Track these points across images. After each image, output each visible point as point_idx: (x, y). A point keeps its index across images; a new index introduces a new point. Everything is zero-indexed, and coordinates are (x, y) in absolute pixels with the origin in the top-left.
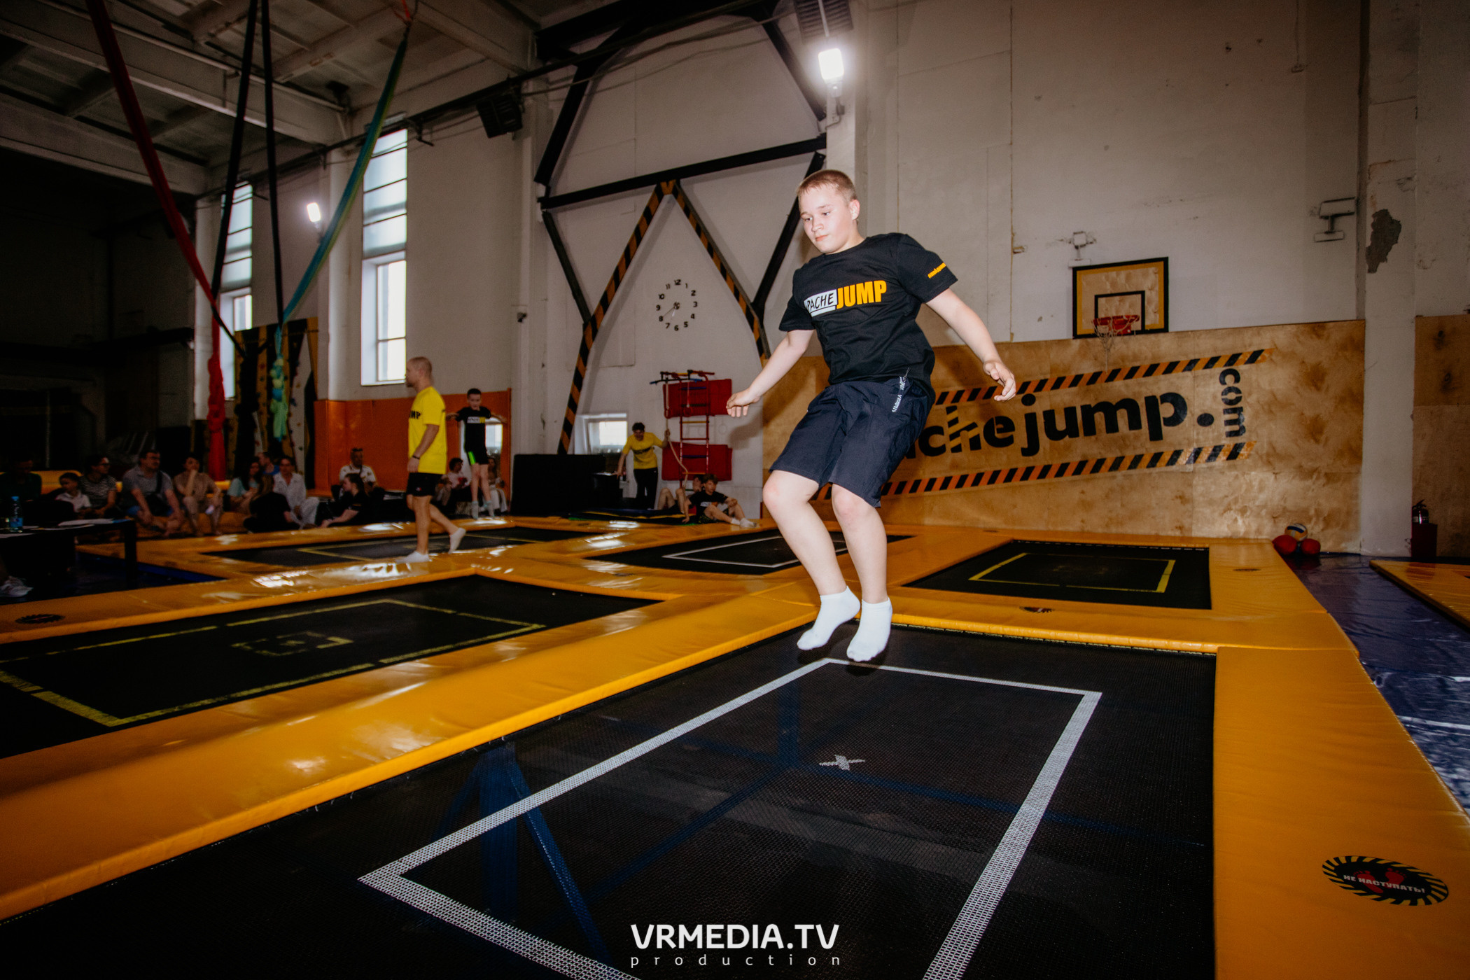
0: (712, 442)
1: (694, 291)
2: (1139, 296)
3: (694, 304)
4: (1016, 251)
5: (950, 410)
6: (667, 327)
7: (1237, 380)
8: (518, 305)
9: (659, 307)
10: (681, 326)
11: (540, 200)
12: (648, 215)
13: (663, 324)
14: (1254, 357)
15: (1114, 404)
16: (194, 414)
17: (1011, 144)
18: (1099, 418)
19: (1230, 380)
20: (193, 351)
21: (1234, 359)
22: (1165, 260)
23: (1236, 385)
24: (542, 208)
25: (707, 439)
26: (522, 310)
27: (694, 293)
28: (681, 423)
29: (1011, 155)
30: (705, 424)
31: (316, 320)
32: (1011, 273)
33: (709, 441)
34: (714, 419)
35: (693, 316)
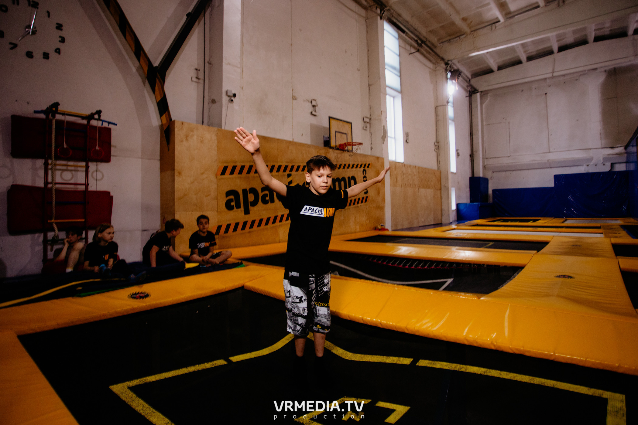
0: (92, 188)
1: (61, 25)
2: (346, 135)
3: (60, 39)
4: (294, 98)
5: (289, 176)
6: (12, 48)
7: (366, 174)
14: (368, 167)
15: (341, 178)
17: (292, 44)
18: (337, 184)
19: (364, 172)
21: (365, 165)
22: (351, 123)
23: (366, 175)
25: (87, 185)
27: (59, 27)
28: (46, 164)
29: (292, 51)
30: (84, 169)
32: (292, 109)
33: (89, 186)
34: (92, 166)
35: (58, 51)
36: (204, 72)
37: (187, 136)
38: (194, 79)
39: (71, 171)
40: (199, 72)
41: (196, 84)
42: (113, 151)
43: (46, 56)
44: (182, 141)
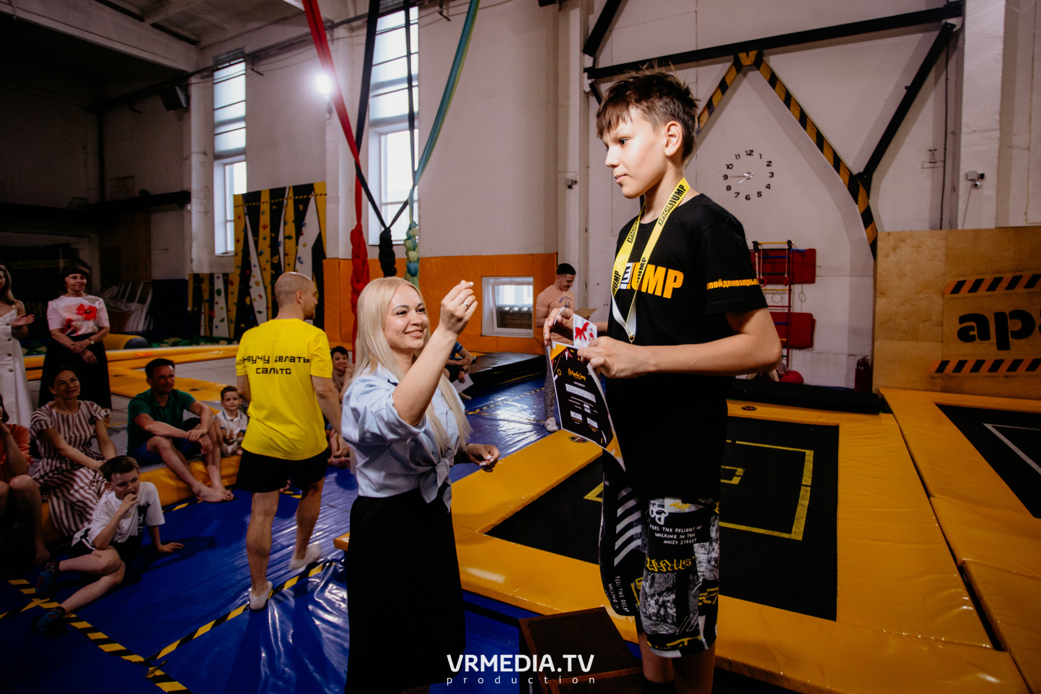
0: (794, 310)
1: (771, 162)
3: (770, 175)
6: (736, 197)
8: (566, 172)
9: (726, 177)
10: (753, 196)
11: (586, 70)
12: (723, 87)
13: (731, 193)
16: (192, 270)
20: (190, 212)
24: (589, 78)
25: (789, 307)
26: (571, 176)
27: (769, 164)
31: (324, 185)
33: (791, 309)
34: (797, 288)
35: (768, 187)
36: (945, 149)
37: (894, 249)
38: (927, 165)
39: (780, 294)
40: (936, 152)
41: (931, 170)
42: (818, 271)
43: (759, 194)
44: (887, 256)
